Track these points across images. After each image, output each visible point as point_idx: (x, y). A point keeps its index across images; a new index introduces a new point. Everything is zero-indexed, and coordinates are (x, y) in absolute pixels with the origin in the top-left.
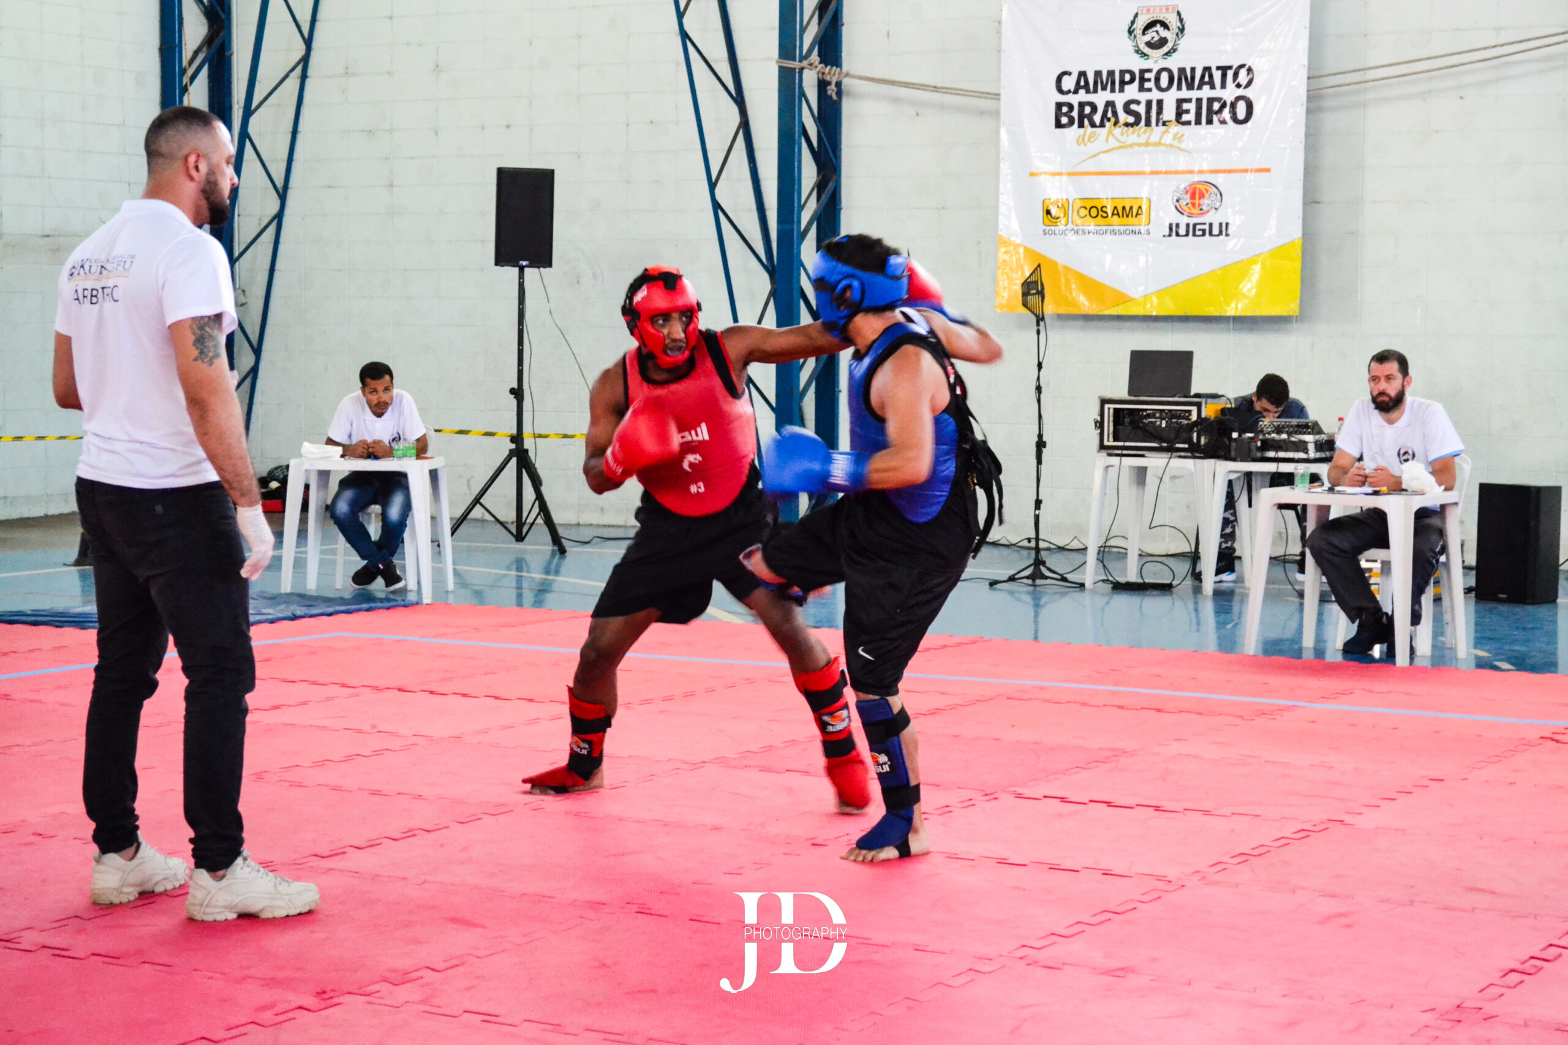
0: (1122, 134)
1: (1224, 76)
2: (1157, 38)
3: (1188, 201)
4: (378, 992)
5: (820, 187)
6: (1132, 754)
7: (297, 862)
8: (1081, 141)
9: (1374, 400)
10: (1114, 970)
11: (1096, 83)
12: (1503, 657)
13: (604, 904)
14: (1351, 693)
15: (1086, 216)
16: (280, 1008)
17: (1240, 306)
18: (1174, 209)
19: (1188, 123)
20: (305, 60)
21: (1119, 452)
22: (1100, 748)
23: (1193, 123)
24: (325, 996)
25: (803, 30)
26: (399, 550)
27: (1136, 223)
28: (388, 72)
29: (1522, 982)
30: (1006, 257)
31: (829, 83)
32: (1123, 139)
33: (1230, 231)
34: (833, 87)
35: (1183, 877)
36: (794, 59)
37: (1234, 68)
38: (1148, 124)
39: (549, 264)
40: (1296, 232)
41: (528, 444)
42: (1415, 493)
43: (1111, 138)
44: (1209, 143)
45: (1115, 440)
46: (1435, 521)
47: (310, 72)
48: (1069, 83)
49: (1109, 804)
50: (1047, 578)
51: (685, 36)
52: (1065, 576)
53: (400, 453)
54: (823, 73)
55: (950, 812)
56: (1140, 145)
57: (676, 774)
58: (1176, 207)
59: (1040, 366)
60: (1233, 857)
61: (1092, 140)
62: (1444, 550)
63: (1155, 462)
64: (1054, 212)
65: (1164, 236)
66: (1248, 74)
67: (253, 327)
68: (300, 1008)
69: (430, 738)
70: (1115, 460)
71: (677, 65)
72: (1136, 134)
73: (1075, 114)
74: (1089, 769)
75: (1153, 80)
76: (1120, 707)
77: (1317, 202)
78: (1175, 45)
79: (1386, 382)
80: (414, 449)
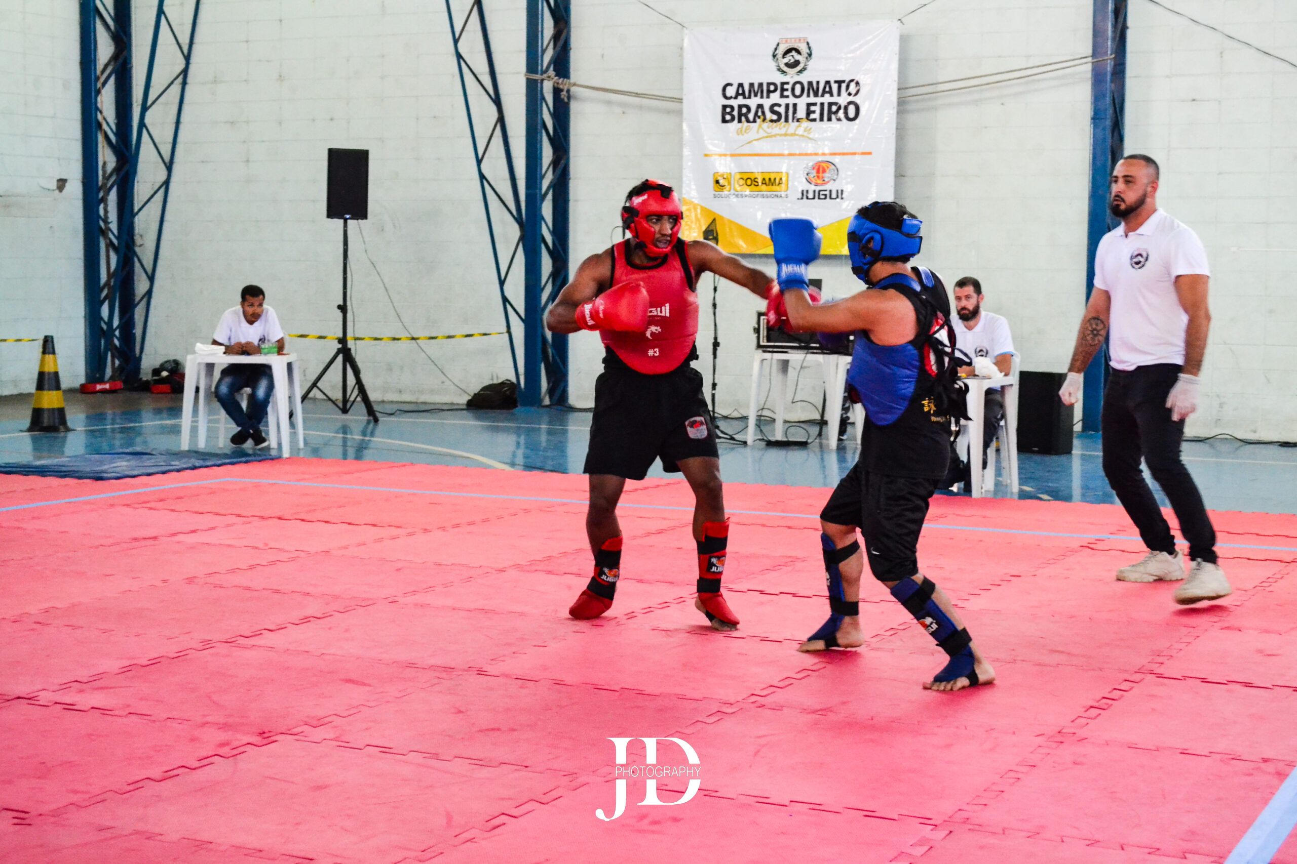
0: (768, 127)
1: (839, 88)
2: (792, 61)
3: (815, 174)
4: (302, 732)
5: (555, 163)
6: (804, 560)
7: (229, 640)
8: (739, 132)
9: (958, 313)
10: (818, 711)
11: (750, 92)
12: (1043, 491)
13: (453, 668)
14: (946, 517)
15: (743, 185)
16: (236, 744)
18: (804, 180)
19: (814, 120)
20: (185, 72)
21: (771, 350)
22: (780, 556)
23: (818, 119)
24: (266, 735)
25: (544, 51)
26: (264, 420)
27: (778, 190)
28: (245, 81)
29: (1100, 714)
31: (562, 90)
32: (769, 131)
33: (844, 196)
34: (564, 93)
36: (537, 73)
37: (847, 82)
38: (787, 120)
39: (365, 216)
41: (351, 344)
42: (984, 378)
43: (761, 131)
44: (829, 134)
45: (768, 341)
46: (998, 397)
47: (189, 80)
48: (731, 91)
49: (794, 595)
50: (720, 438)
51: (459, 56)
52: (734, 436)
53: (266, 351)
54: (558, 83)
55: (684, 601)
56: (781, 135)
57: (486, 577)
58: (806, 179)
59: (715, 289)
60: (886, 631)
61: (748, 131)
62: (1003, 416)
63: (796, 357)
64: (722, 182)
65: (798, 199)
66: (856, 86)
67: (148, 262)
68: (248, 744)
69: (309, 553)
70: (768, 356)
71: (454, 76)
72: (778, 127)
73: (735, 113)
74: (775, 570)
75: (790, 90)
76: (789, 527)
77: (904, 176)
78: (805, 65)
79: (966, 300)
80: (275, 347)
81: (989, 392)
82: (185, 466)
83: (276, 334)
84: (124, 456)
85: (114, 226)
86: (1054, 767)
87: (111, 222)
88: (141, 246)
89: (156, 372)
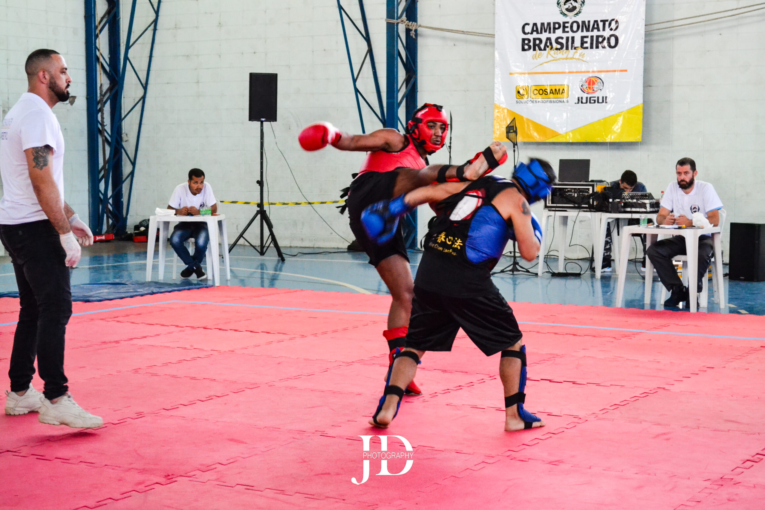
0: (554, 54)
1: (604, 25)
2: (571, 6)
3: (587, 86)
4: (195, 475)
5: (407, 81)
6: (562, 356)
7: (155, 412)
8: (534, 57)
9: (679, 183)
10: (553, 462)
11: (541, 29)
12: (743, 307)
13: (305, 432)
14: (668, 326)
15: (537, 94)
16: (148, 483)
17: (612, 137)
18: (580, 90)
19: (587, 48)
20: (155, 22)
21: (554, 209)
22: (546, 354)
23: (589, 48)
24: (169, 477)
25: (398, 4)
26: (204, 260)
27: (562, 97)
28: (196, 27)
29: (753, 465)
30: (498, 114)
31: (411, 30)
32: (555, 56)
33: (608, 101)
34: (413, 32)
35: (586, 416)
36: (394, 19)
37: (609, 21)
38: (567, 48)
39: (275, 119)
40: (640, 101)
41: (266, 208)
42: (699, 228)
43: (549, 56)
44: (597, 57)
45: (552, 203)
46: (709, 242)
47: (158, 27)
48: (528, 29)
49: (550, 381)
50: (519, 271)
51: (340, 7)
52: (528, 270)
53: (203, 213)
54: (408, 25)
55: (473, 385)
56: (563, 59)
57: (339, 368)
58: (581, 89)
60: (611, 406)
61: (540, 57)
62: (713, 255)
63: (572, 214)
64: (521, 92)
65: (575, 103)
66: (616, 24)
67: (131, 152)
68: (157, 483)
69: (219, 352)
70: (552, 213)
71: (337, 22)
72: (561, 54)
73: (531, 44)
74: (541, 364)
75: (569, 27)
76: (556, 334)
77: (650, 86)
78: (580, 10)
79: (685, 175)
80: (210, 210)
81: (702, 238)
82: (146, 292)
83: (211, 201)
84: (106, 285)
85: (108, 128)
86: (714, 503)
87: (106, 125)
88: (126, 141)
89: (137, 227)
